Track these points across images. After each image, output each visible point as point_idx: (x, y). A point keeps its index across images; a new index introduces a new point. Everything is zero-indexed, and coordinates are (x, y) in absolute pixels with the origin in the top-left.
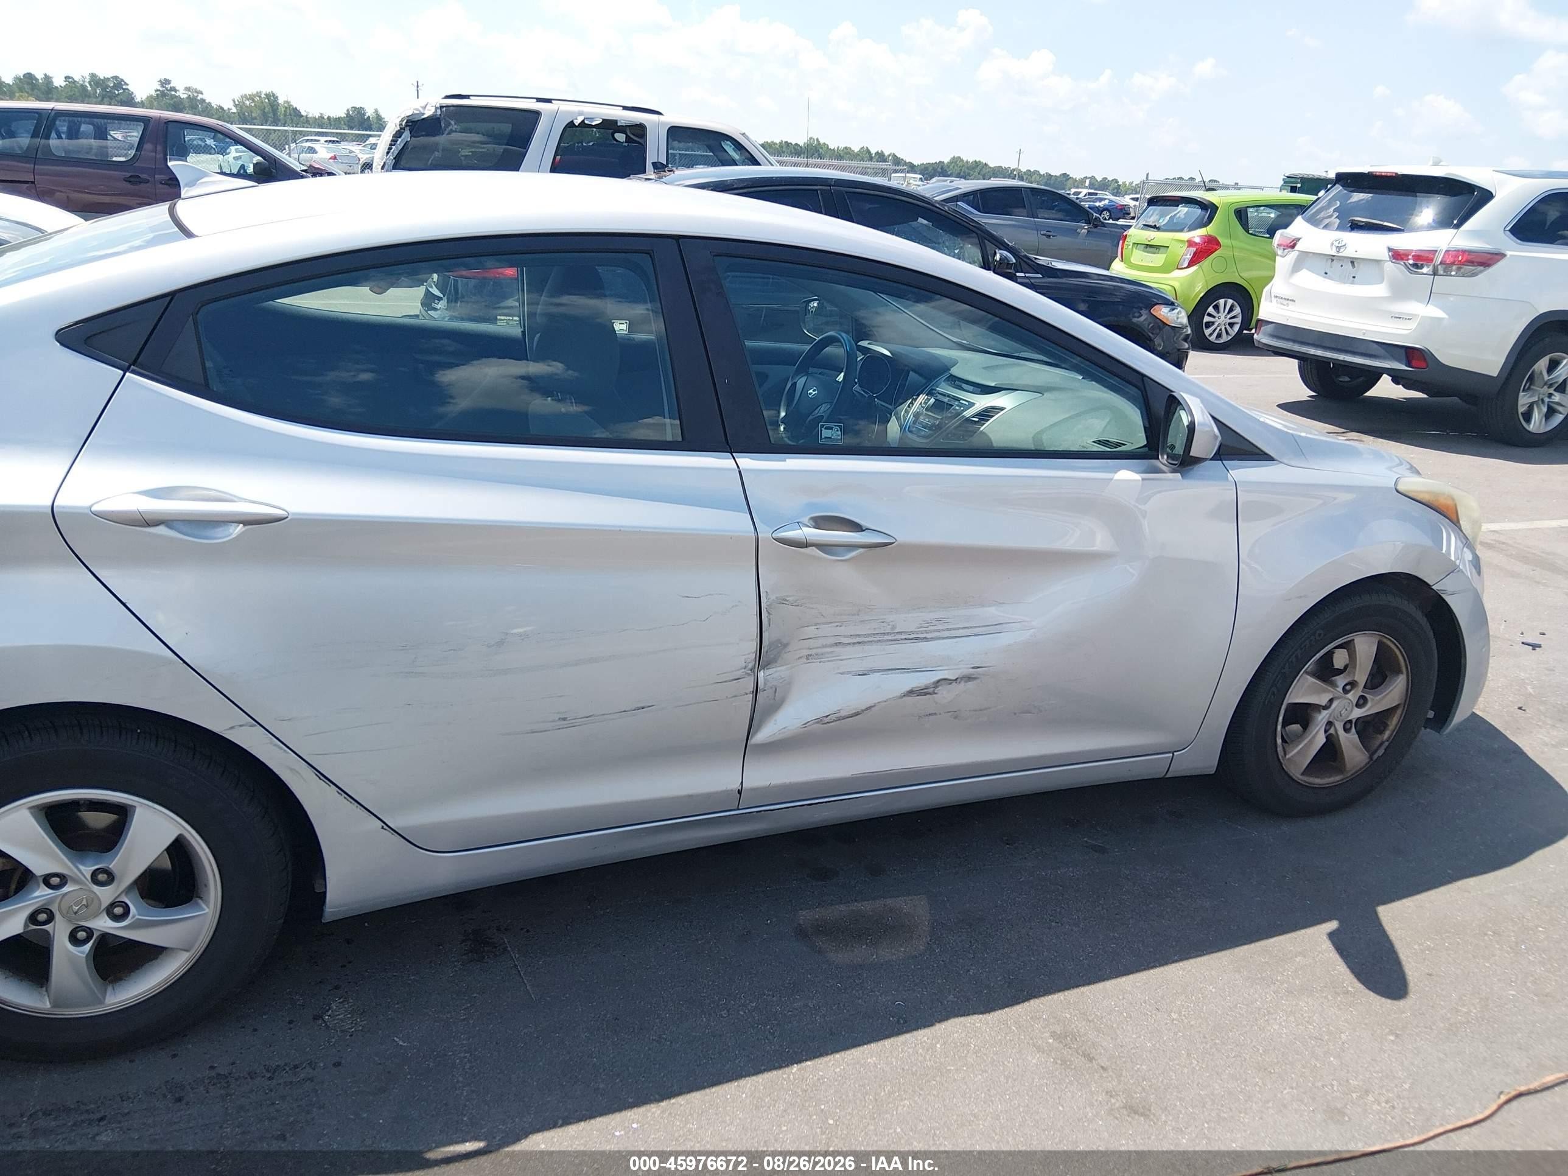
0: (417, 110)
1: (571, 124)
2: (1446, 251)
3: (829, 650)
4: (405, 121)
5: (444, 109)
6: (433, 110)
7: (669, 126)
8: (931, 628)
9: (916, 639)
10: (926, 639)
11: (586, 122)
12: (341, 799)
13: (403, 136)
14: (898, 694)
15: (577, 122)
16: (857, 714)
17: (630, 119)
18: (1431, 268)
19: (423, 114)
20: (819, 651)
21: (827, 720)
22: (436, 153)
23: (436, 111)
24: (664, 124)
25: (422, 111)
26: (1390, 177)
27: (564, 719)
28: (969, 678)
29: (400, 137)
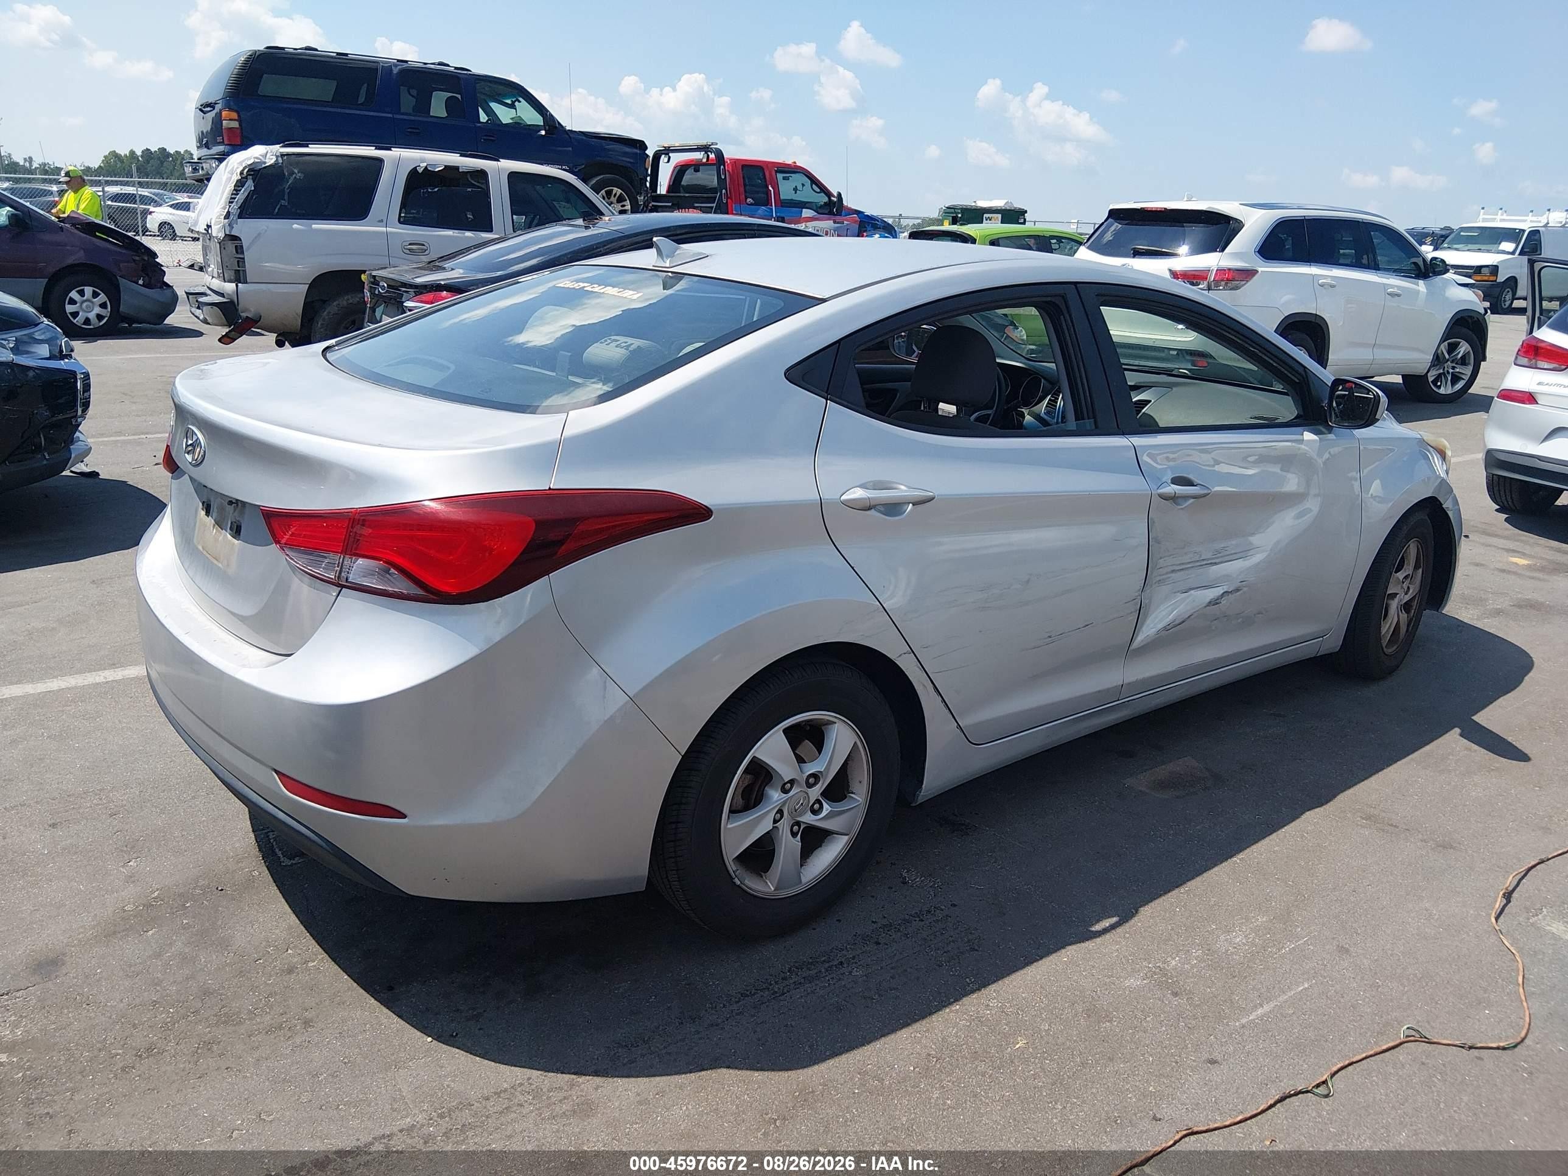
0: (257, 158)
1: (414, 171)
2: (1217, 270)
3: (1169, 575)
4: (247, 169)
5: (285, 158)
6: (274, 159)
7: (508, 172)
8: (1219, 555)
9: (1211, 563)
10: (1216, 564)
11: (429, 169)
12: (942, 705)
13: (246, 186)
14: (1204, 605)
15: (420, 170)
16: (1183, 622)
17: (471, 166)
18: (1206, 283)
19: (265, 163)
20: (1164, 577)
21: (1168, 627)
22: (283, 201)
23: (277, 159)
24: (504, 169)
25: (263, 160)
26: (1160, 211)
27: (1050, 637)
28: (1237, 590)
29: (243, 187)
